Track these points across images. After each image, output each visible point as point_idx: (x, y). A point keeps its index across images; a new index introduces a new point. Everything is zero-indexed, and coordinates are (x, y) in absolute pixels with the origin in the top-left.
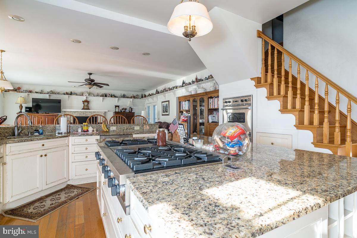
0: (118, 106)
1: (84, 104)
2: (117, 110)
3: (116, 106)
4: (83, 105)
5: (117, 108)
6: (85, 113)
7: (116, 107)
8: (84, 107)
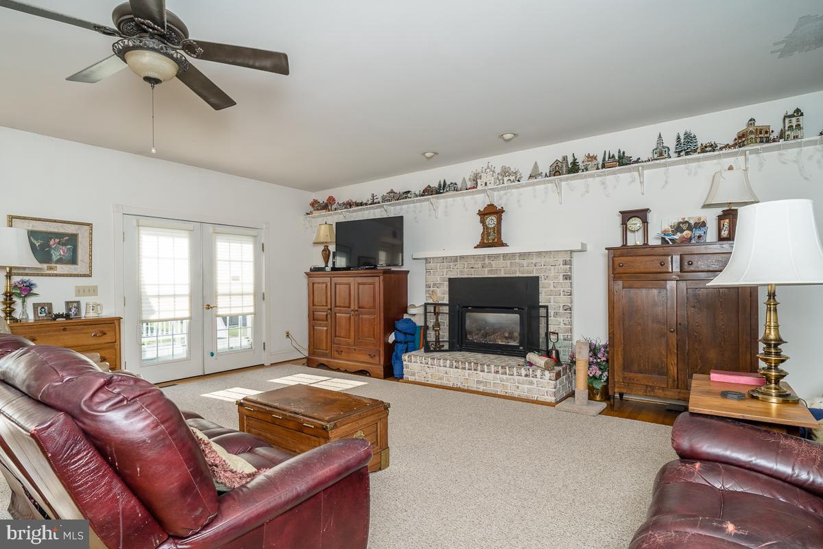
0: (642, 214)
1: (483, 222)
2: (635, 239)
3: (626, 216)
4: (480, 229)
5: (635, 223)
6: (487, 261)
7: (624, 223)
8: (483, 239)
